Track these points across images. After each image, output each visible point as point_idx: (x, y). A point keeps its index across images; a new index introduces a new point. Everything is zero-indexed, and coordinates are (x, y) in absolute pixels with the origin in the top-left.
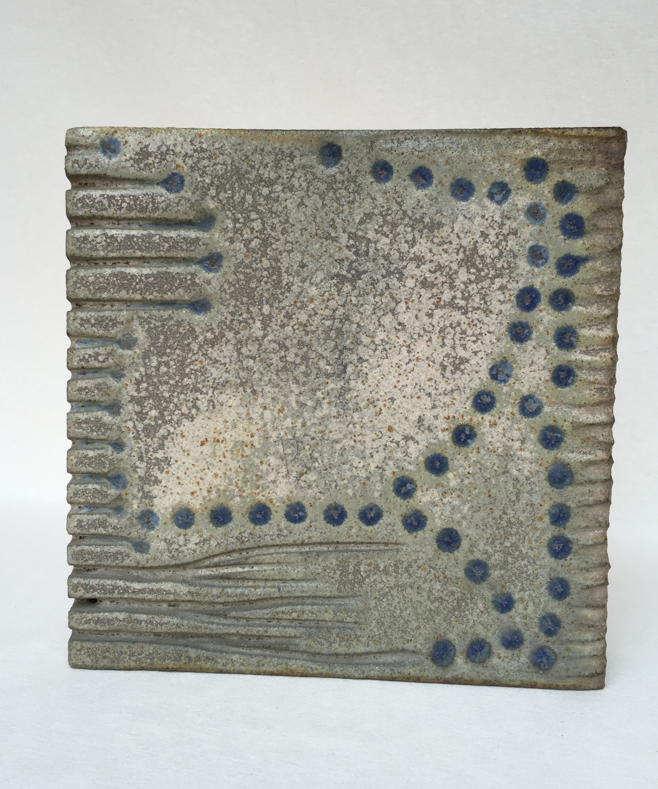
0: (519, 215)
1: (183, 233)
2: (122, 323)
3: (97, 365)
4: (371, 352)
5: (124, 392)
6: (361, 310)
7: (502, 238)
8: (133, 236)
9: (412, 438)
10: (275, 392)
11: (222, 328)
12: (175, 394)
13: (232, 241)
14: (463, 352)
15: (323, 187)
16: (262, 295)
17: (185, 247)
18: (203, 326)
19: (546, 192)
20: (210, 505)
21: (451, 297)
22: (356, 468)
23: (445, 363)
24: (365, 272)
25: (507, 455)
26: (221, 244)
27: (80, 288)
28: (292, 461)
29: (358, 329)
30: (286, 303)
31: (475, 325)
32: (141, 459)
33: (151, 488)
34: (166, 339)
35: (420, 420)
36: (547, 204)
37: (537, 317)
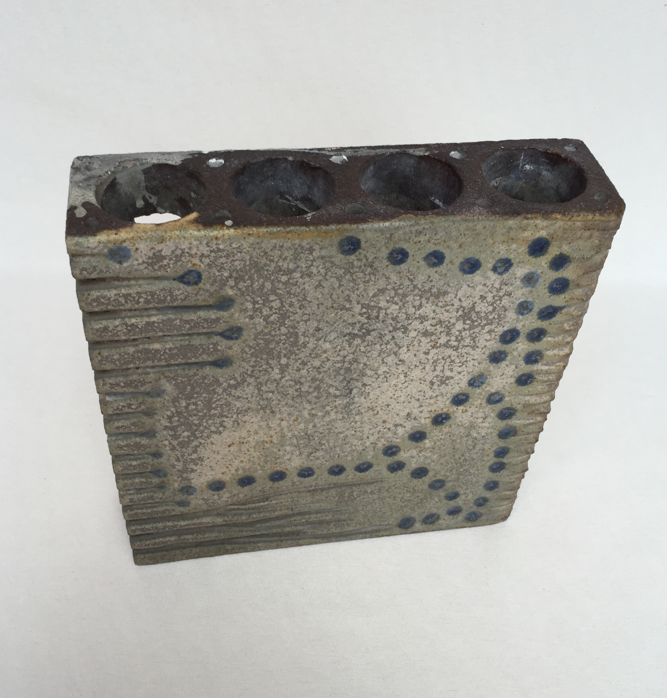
0: (516, 282)
1: (202, 314)
2: (151, 382)
3: (130, 411)
4: (374, 380)
5: (158, 424)
6: (369, 355)
7: (498, 298)
8: (154, 322)
9: (401, 425)
10: (290, 410)
11: (244, 376)
12: (204, 421)
13: (251, 317)
14: (450, 373)
15: (341, 272)
16: (280, 352)
17: (206, 326)
18: (227, 376)
19: (543, 264)
20: (238, 478)
21: (446, 341)
22: (355, 445)
23: (433, 381)
24: (374, 330)
25: (471, 427)
26: (241, 321)
27: (106, 364)
28: (303, 447)
29: (365, 367)
30: (302, 355)
31: (463, 356)
32: (178, 460)
33: (188, 475)
34: (193, 388)
35: (409, 415)
36: (542, 272)
37: (513, 347)
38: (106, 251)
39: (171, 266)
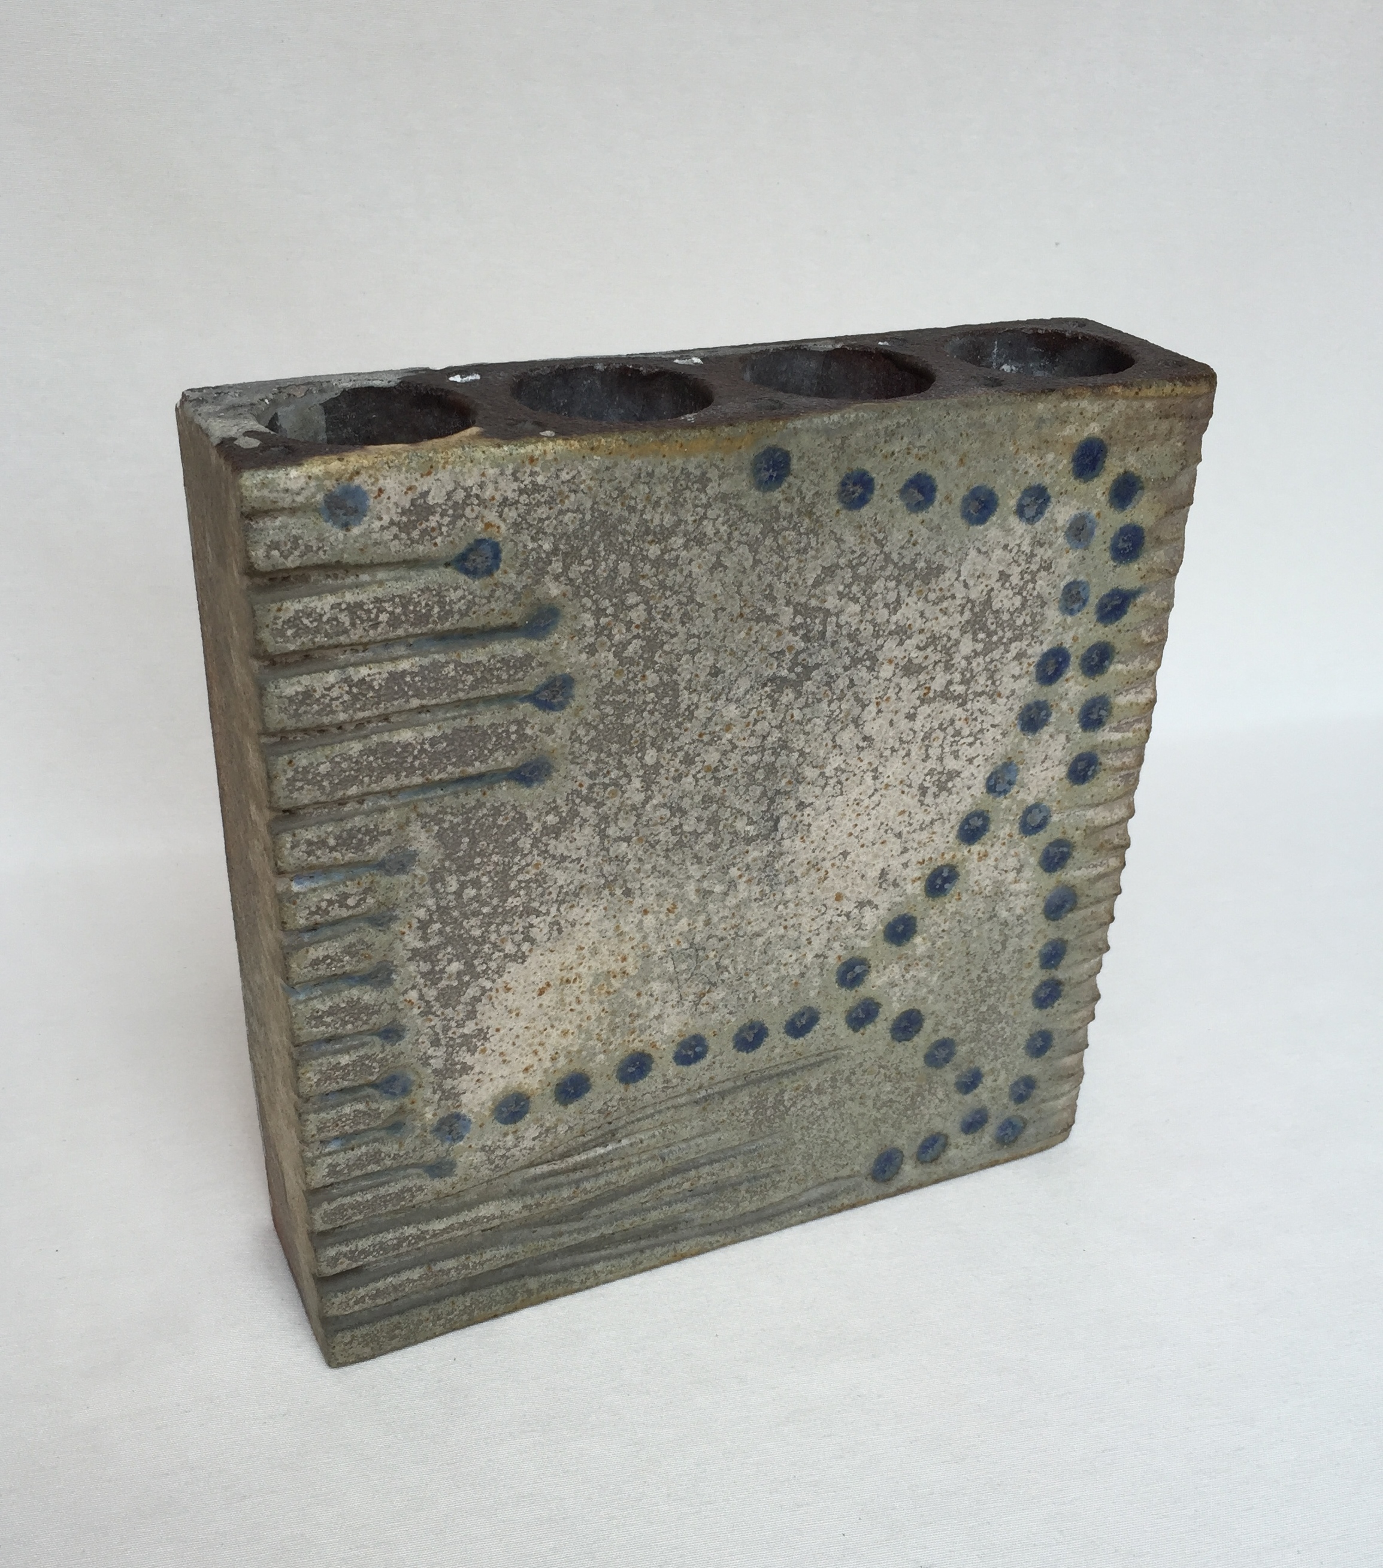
0: (1057, 538)
1: (498, 648)
2: (389, 832)
3: (345, 913)
4: (818, 791)
5: (398, 945)
6: (808, 728)
7: (1029, 577)
8: (404, 673)
9: (870, 902)
10: (661, 885)
11: (573, 801)
12: (493, 927)
13: (592, 650)
14: (954, 761)
15: (756, 530)
16: (644, 735)
17: (505, 676)
18: (540, 805)
19: (1099, 495)
20: (555, 1079)
21: (944, 683)
22: (785, 965)
23: (926, 784)
24: (817, 666)
25: (996, 894)
26: (573, 660)
27: (302, 788)
28: (687, 980)
29: (801, 759)
30: (685, 739)
31: (976, 719)
32: (435, 1043)
33: (456, 1082)
34: (474, 842)
35: (883, 873)
36: (1099, 514)
37: (1060, 690)
38: (320, 497)
39: (444, 529)
